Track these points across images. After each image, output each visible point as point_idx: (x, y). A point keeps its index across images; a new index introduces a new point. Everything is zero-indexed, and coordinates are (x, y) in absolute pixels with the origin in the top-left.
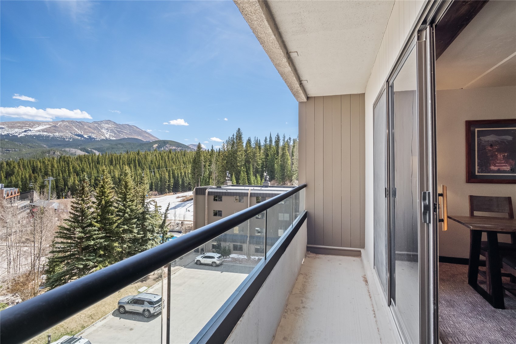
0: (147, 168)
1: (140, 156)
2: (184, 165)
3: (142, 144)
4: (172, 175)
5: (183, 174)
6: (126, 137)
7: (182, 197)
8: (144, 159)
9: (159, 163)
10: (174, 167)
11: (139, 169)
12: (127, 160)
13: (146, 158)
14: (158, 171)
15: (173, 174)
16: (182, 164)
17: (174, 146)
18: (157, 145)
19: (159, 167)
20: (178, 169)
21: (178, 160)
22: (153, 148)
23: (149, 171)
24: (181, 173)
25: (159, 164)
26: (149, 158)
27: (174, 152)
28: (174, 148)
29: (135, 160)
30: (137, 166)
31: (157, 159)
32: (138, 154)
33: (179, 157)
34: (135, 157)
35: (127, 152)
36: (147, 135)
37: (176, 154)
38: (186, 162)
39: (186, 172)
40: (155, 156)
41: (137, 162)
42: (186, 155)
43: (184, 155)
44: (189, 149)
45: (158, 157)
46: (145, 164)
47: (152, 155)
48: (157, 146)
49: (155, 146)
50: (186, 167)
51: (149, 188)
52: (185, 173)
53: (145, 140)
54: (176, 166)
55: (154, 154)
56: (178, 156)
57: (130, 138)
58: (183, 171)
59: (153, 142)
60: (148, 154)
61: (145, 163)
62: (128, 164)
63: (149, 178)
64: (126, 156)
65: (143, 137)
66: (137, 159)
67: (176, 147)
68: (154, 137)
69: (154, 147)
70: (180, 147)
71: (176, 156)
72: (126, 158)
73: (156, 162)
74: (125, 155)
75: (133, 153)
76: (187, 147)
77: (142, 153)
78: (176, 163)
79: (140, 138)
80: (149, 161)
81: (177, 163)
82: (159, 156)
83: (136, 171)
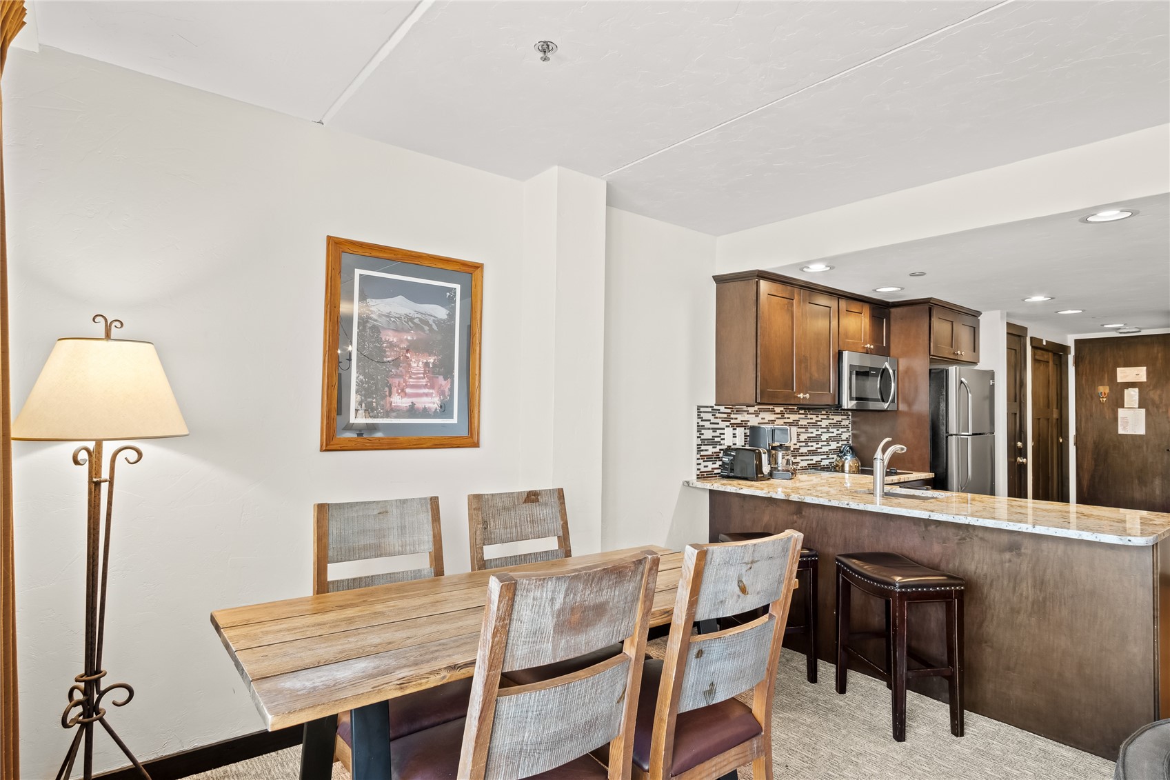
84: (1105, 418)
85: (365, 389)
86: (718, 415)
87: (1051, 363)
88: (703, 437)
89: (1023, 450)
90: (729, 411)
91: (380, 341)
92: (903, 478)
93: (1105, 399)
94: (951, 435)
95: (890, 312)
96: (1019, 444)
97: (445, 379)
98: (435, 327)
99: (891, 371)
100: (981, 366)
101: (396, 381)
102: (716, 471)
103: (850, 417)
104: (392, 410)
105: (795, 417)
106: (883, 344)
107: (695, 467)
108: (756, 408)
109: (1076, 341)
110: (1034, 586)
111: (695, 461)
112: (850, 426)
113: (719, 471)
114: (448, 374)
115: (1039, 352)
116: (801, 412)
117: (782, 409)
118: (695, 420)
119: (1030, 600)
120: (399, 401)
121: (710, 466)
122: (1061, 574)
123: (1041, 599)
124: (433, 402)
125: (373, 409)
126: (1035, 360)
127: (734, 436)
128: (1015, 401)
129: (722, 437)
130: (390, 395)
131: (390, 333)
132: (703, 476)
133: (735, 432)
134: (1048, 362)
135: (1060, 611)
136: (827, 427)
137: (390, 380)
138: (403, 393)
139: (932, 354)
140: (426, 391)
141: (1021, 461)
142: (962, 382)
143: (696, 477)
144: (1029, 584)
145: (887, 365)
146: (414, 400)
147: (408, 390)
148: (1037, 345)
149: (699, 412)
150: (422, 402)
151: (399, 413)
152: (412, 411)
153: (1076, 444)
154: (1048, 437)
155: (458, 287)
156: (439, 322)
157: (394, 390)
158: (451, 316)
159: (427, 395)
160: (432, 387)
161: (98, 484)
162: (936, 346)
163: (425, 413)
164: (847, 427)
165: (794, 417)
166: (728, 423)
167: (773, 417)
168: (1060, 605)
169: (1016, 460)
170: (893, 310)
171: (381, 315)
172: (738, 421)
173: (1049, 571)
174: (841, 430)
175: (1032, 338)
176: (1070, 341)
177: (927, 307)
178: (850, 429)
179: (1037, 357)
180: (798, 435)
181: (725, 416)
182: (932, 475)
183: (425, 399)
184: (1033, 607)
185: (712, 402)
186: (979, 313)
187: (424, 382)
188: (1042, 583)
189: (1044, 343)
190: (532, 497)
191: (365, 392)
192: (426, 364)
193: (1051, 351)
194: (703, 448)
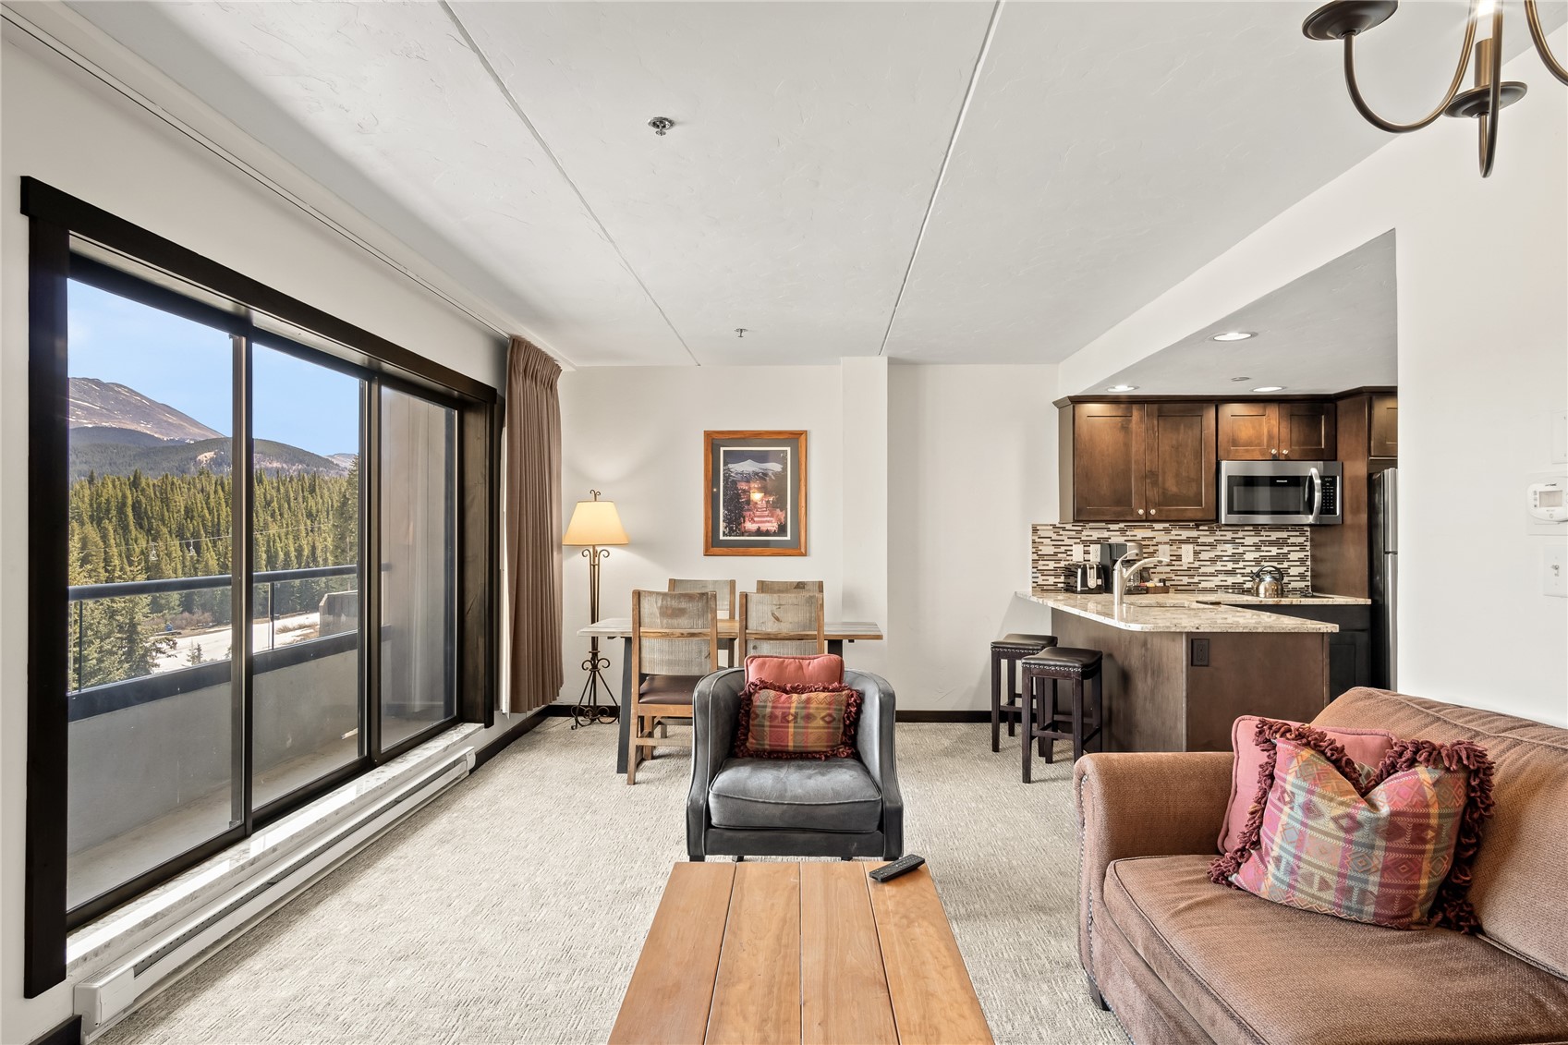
0: (170, 532)
1: (143, 490)
2: (309, 522)
3: (151, 450)
4: (264, 556)
5: (306, 552)
6: (90, 426)
7: (301, 627)
8: (159, 503)
9: (219, 515)
10: (273, 530)
11: (138, 535)
12: (91, 505)
13: (166, 501)
14: (214, 543)
15: (268, 552)
16: (302, 517)
17: (278, 457)
18: (210, 455)
19: (219, 530)
20: (287, 534)
21: (289, 504)
22: (198, 463)
23: (177, 542)
24: (299, 551)
25: (218, 519)
26: (180, 501)
27: (274, 481)
28: (276, 465)
29: (124, 504)
30: (132, 527)
31: (207, 503)
32: (135, 484)
33: (292, 495)
34: (124, 497)
35: (91, 481)
36: (173, 419)
37: (281, 487)
38: (318, 512)
39: (317, 544)
40: (202, 491)
41: (130, 514)
42: (317, 490)
43: (312, 491)
44: (332, 468)
45: (212, 496)
46: (163, 520)
47: (189, 489)
48: (212, 459)
49: (206, 457)
50: (319, 528)
51: (177, 603)
52: (314, 548)
53: (167, 435)
54: (281, 527)
55: (199, 486)
56: (287, 492)
57: (106, 428)
58: (306, 542)
59: (196, 443)
60: (173, 483)
61: (163, 515)
62: (91, 517)
63: (179, 566)
64: (87, 492)
65: (159, 424)
66: (130, 502)
67: (285, 462)
68: (199, 428)
69: (201, 462)
70: (301, 462)
71: (282, 491)
72: (87, 500)
73: (206, 511)
74: (82, 487)
75: (113, 482)
76: (326, 463)
77: (150, 480)
78: (281, 515)
79: (143, 427)
80: (179, 511)
81: (286, 516)
82: (216, 492)
83: (127, 544)
85: (728, 519)
86: (1061, 532)
88: (1040, 553)
90: (1080, 528)
91: (737, 489)
94: (1388, 553)
95: (1336, 406)
97: (781, 511)
98: (773, 477)
99: (1318, 481)
101: (748, 513)
102: (1060, 585)
103: (1308, 534)
104: (746, 532)
105: (1194, 534)
106: (1320, 444)
107: (1031, 580)
108: (1122, 525)
111: (1030, 575)
112: (1308, 544)
113: (1062, 585)
114: (783, 508)
116: (1201, 528)
117: (1167, 525)
118: (1030, 537)
120: (749, 526)
121: (1052, 580)
124: (773, 526)
125: (734, 531)
127: (1086, 552)
129: (1069, 553)
130: (744, 521)
131: (743, 484)
132: (1041, 589)
133: (1086, 548)
136: (1255, 545)
137: (744, 513)
138: (752, 521)
139: (1371, 455)
140: (768, 519)
143: (1031, 589)
146: (760, 525)
147: (756, 519)
149: (1035, 530)
150: (764, 527)
151: (751, 534)
152: (759, 532)
155: (788, 449)
156: (776, 474)
157: (747, 519)
158: (785, 469)
159: (768, 522)
160: (772, 516)
161: (594, 566)
162: (1382, 444)
163: (767, 533)
164: (1301, 545)
165: (1185, 534)
166: (1078, 541)
167: (1149, 533)
171: (736, 474)
172: (1094, 538)
174: (1286, 550)
177: (1366, 397)
178: (1308, 548)
180: (1196, 553)
181: (1074, 533)
182: (1369, 602)
183: (767, 524)
185: (1056, 521)
187: (766, 513)
190: (800, 586)
191: (729, 521)
192: (768, 502)
194: (1040, 562)
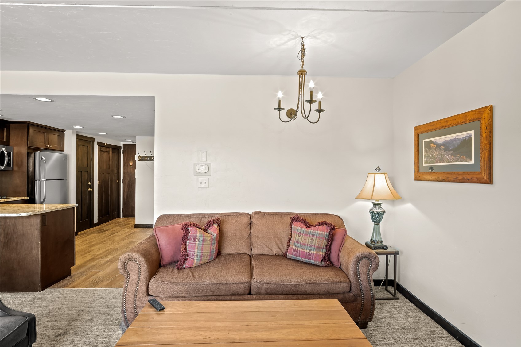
84: (131, 173)
87: (111, 152)
89: (91, 186)
92: (5, 200)
93: (131, 166)
94: (37, 180)
95: (9, 126)
96: (89, 183)
99: (6, 153)
100: (65, 152)
106: (4, 139)
109: (123, 144)
110: (4, 237)
115: (104, 148)
119: (3, 242)
122: (13, 230)
123: (7, 241)
126: (100, 151)
128: (88, 166)
134: (109, 152)
135: (13, 244)
139: (29, 145)
141: (90, 190)
142: (42, 158)
144: (3, 236)
145: (3, 149)
148: (101, 145)
153: (123, 182)
154: (108, 180)
162: (32, 142)
168: (13, 242)
169: (88, 189)
170: (11, 125)
173: (9, 230)
175: (98, 143)
176: (121, 144)
177: (26, 125)
179: (102, 150)
182: (28, 198)
184: (4, 245)
186: (65, 131)
188: (7, 235)
189: (105, 145)
193: (111, 148)
